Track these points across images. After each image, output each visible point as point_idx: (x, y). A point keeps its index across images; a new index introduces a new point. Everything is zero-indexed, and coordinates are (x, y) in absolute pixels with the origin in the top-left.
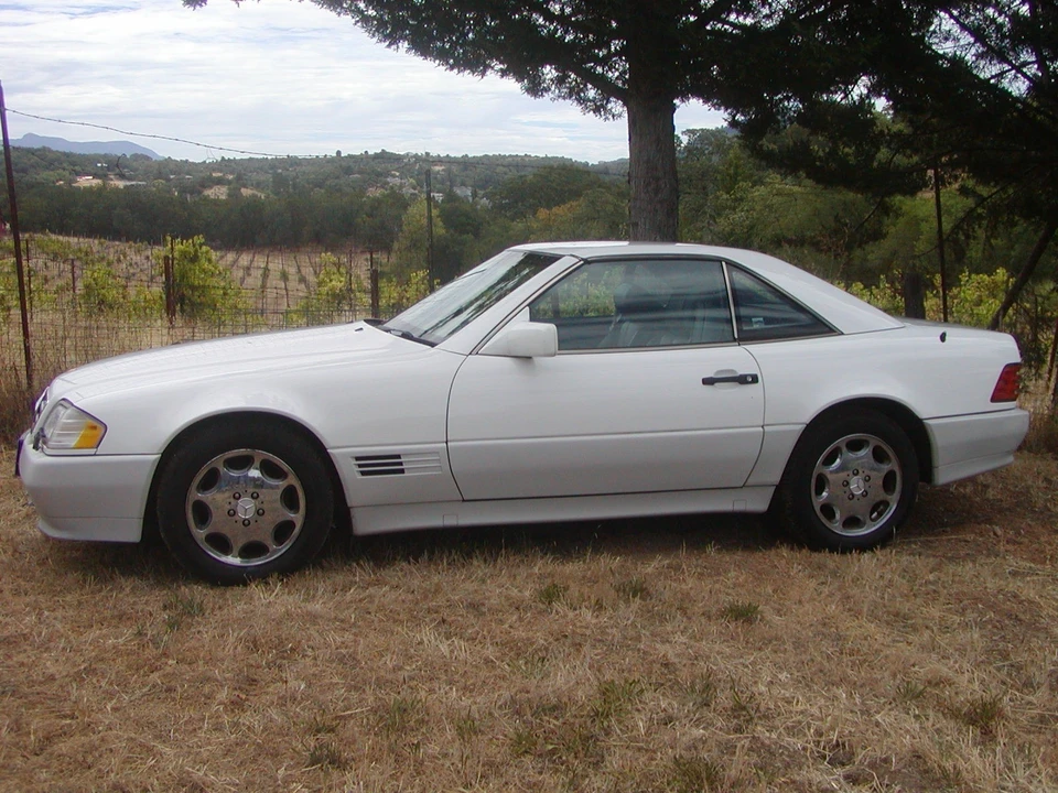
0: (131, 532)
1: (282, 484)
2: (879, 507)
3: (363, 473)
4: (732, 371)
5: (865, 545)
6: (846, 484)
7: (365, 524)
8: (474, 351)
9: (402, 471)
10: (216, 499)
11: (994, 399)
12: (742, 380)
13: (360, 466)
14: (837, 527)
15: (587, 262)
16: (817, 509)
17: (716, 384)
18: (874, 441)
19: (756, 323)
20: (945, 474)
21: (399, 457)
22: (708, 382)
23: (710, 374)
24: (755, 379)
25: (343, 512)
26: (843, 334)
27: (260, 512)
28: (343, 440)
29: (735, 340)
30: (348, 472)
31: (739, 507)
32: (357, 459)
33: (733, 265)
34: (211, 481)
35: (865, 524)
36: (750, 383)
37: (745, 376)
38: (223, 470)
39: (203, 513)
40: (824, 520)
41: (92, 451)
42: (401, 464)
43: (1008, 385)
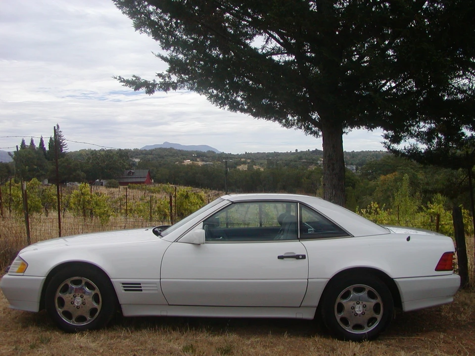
0: (35, 308)
1: (93, 293)
2: (372, 321)
3: (125, 290)
4: (293, 253)
5: (358, 339)
6: (353, 308)
7: (128, 312)
8: (176, 241)
9: (141, 290)
10: (67, 297)
11: (437, 269)
12: (297, 257)
13: (124, 287)
14: (349, 330)
15: (233, 203)
16: (338, 320)
17: (285, 259)
18: (368, 288)
19: (310, 231)
20: (408, 306)
21: (140, 284)
22: (280, 257)
23: (282, 254)
24: (304, 257)
25: (118, 306)
26: (354, 237)
27: (84, 303)
28: (117, 275)
29: (298, 239)
30: (119, 289)
31: (299, 316)
32: (123, 284)
33: (303, 205)
34: (66, 289)
35: (364, 328)
36: (302, 258)
37: (299, 255)
38: (70, 285)
39: (62, 302)
40: (342, 325)
41: (22, 274)
42: (141, 287)
43: (445, 263)
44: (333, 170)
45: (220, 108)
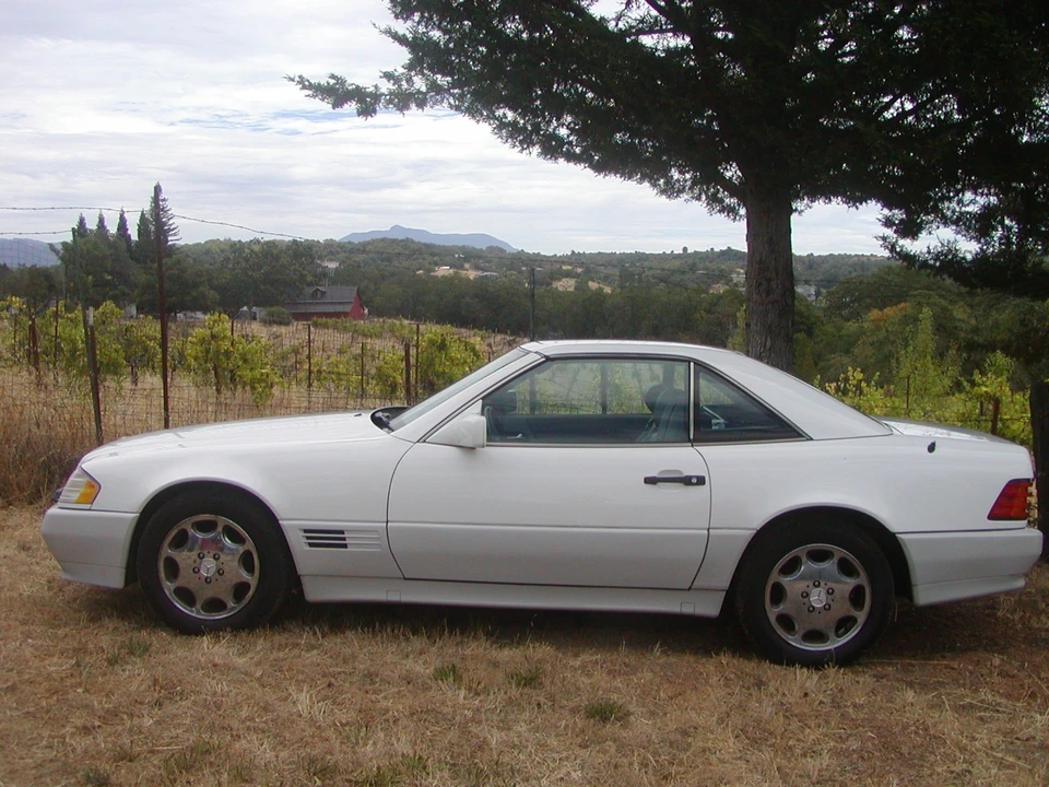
0: (116, 580)
1: (241, 549)
2: (844, 624)
3: (311, 545)
4: (680, 472)
5: (815, 662)
6: (806, 595)
7: (315, 592)
8: (423, 440)
9: (345, 546)
10: (184, 558)
11: (992, 516)
12: (687, 481)
13: (308, 538)
14: (795, 641)
15: (548, 359)
16: (772, 619)
17: (659, 484)
18: (839, 552)
19: (716, 424)
20: (925, 595)
21: (342, 532)
22: (650, 481)
23: (654, 473)
24: (701, 481)
25: (295, 580)
26: (811, 439)
27: (220, 572)
28: (293, 512)
29: (689, 441)
30: (297, 543)
31: (688, 609)
32: (306, 531)
33: (701, 366)
34: (181, 541)
35: (828, 639)
36: (697, 484)
37: (691, 477)
38: (191, 531)
39: (173, 569)
40: (780, 631)
41: (88, 506)
42: (344, 539)
43: (1009, 503)
44: (768, 292)
45: (521, 151)
